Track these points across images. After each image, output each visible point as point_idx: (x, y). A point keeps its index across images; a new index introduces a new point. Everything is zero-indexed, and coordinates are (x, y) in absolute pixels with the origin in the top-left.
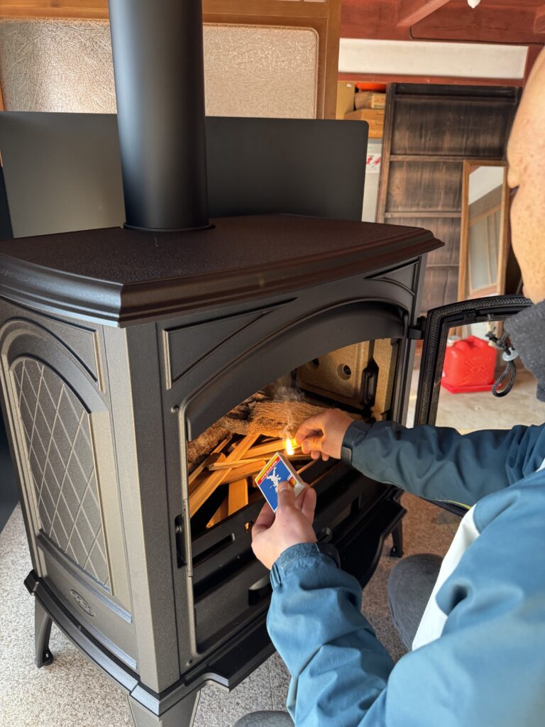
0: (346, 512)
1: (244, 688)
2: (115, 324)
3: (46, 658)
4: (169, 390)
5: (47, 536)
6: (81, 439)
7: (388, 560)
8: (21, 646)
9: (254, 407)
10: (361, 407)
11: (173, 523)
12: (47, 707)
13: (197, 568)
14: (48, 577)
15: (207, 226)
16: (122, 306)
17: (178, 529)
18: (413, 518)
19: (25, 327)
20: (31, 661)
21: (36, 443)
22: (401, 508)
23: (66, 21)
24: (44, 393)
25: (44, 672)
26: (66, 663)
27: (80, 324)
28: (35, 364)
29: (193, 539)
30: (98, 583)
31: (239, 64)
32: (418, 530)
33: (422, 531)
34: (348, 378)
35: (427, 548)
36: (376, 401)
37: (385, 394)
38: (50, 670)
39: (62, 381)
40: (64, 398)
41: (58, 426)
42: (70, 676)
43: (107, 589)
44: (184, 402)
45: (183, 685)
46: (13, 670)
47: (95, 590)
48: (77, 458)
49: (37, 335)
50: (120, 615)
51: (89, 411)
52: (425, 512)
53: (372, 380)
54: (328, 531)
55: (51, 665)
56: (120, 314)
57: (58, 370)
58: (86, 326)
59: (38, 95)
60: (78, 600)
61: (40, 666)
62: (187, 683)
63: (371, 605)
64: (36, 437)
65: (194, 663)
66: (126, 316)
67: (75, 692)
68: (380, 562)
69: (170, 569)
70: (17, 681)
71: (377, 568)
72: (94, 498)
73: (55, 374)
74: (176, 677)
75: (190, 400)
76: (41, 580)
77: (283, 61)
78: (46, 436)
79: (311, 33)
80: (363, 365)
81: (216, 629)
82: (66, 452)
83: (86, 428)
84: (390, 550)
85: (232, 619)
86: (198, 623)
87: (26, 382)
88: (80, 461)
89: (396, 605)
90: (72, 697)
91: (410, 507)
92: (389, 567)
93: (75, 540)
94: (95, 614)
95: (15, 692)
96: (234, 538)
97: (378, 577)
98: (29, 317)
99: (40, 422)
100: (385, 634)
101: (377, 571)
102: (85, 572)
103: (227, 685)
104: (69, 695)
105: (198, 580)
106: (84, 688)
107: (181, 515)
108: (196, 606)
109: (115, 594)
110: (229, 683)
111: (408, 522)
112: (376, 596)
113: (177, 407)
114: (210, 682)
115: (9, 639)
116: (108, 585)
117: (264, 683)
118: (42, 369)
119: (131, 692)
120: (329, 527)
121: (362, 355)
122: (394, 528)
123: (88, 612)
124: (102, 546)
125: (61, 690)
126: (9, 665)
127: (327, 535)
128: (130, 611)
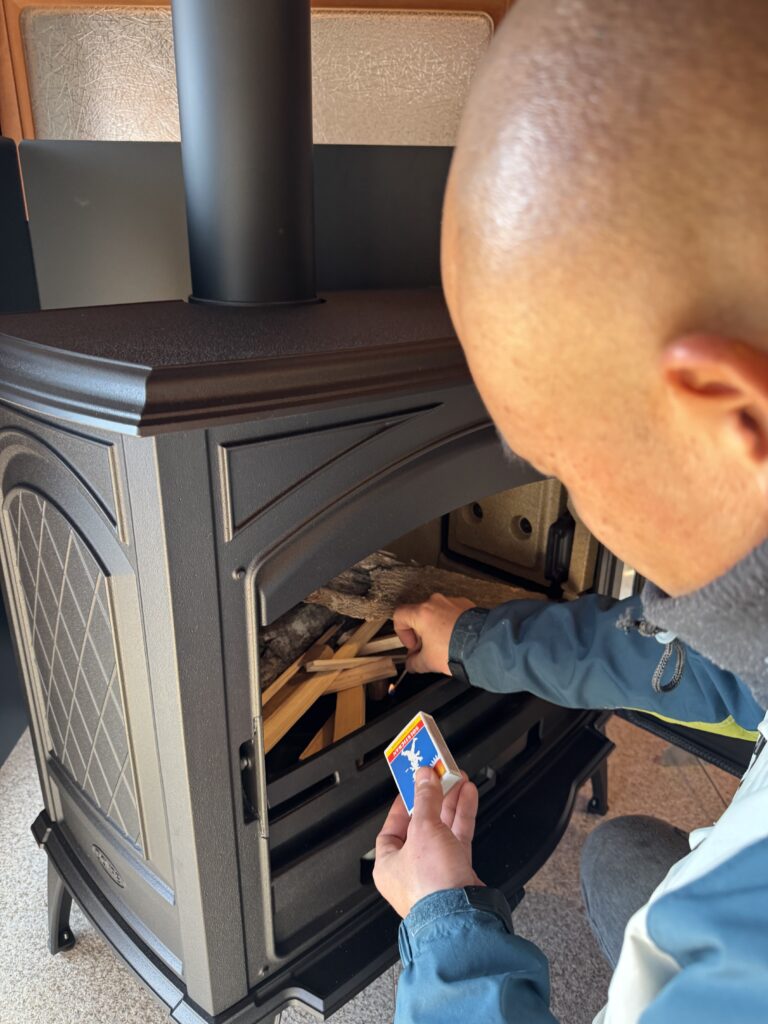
0: (521, 743)
1: (355, 1006)
2: (133, 430)
3: (63, 939)
4: (229, 542)
5: (59, 762)
6: (98, 614)
7: (584, 817)
8: (31, 919)
9: (378, 577)
10: (548, 584)
11: (236, 754)
12: (61, 1015)
13: (276, 825)
14: (64, 822)
15: (314, 300)
16: (147, 401)
17: (246, 763)
18: (624, 755)
19: (20, 442)
20: (43, 943)
21: (40, 621)
22: (607, 740)
23: (124, 11)
24: (47, 546)
25: (60, 961)
26: (93, 948)
27: (92, 434)
28: (34, 499)
29: (269, 781)
30: (127, 839)
31: (374, 69)
32: (632, 774)
33: (639, 775)
34: (528, 537)
35: (646, 803)
36: (570, 574)
37: (585, 563)
38: (70, 958)
39: (69, 526)
40: (74, 552)
41: (67, 597)
42: (97, 969)
43: (139, 850)
44: (254, 562)
45: (253, 1004)
46: (16, 956)
47: (125, 850)
48: (94, 647)
49: (37, 454)
50: (158, 889)
51: (107, 574)
52: (643, 746)
53: (565, 541)
54: (490, 773)
55: (72, 951)
56: (142, 414)
57: (64, 507)
58: (99, 437)
59: (83, 119)
60: (102, 860)
61: (54, 952)
62: (259, 1003)
63: (555, 888)
64: (39, 611)
65: (271, 971)
66: (152, 418)
67: (102, 995)
68: (572, 821)
69: (231, 825)
70: (20, 972)
71: (567, 830)
72: (119, 709)
73: (58, 514)
74: (242, 993)
75: (264, 561)
76: (54, 825)
77: (440, 63)
78: (52, 612)
79: (483, 21)
80: (551, 517)
81: (307, 918)
82: (78, 635)
83: (103, 598)
84: (586, 804)
85: (333, 905)
86: (277, 910)
87: (24, 527)
88: (98, 649)
89: (593, 894)
90: (98, 1002)
91: (621, 739)
92: (585, 829)
93: (94, 770)
94: (124, 885)
95: (16, 989)
96: (338, 779)
97: (568, 844)
98: (24, 426)
99: (43, 588)
100: (577, 934)
101: (567, 834)
102: (108, 820)
103: (321, 1009)
104: (93, 998)
105: (278, 842)
106: (116, 989)
107: (250, 741)
108: (274, 884)
109: (150, 857)
110: (325, 1006)
111: (617, 760)
112: (563, 874)
113: (242, 570)
114: (295, 1003)
115: (14, 908)
116: (140, 844)
117: (386, 1000)
118: (43, 506)
119: (172, 1011)
120: (491, 767)
121: (550, 502)
122: (595, 771)
123: (116, 879)
124: (131, 783)
125: (82, 989)
126: (10, 947)
127: (487, 779)
128: (172, 884)
